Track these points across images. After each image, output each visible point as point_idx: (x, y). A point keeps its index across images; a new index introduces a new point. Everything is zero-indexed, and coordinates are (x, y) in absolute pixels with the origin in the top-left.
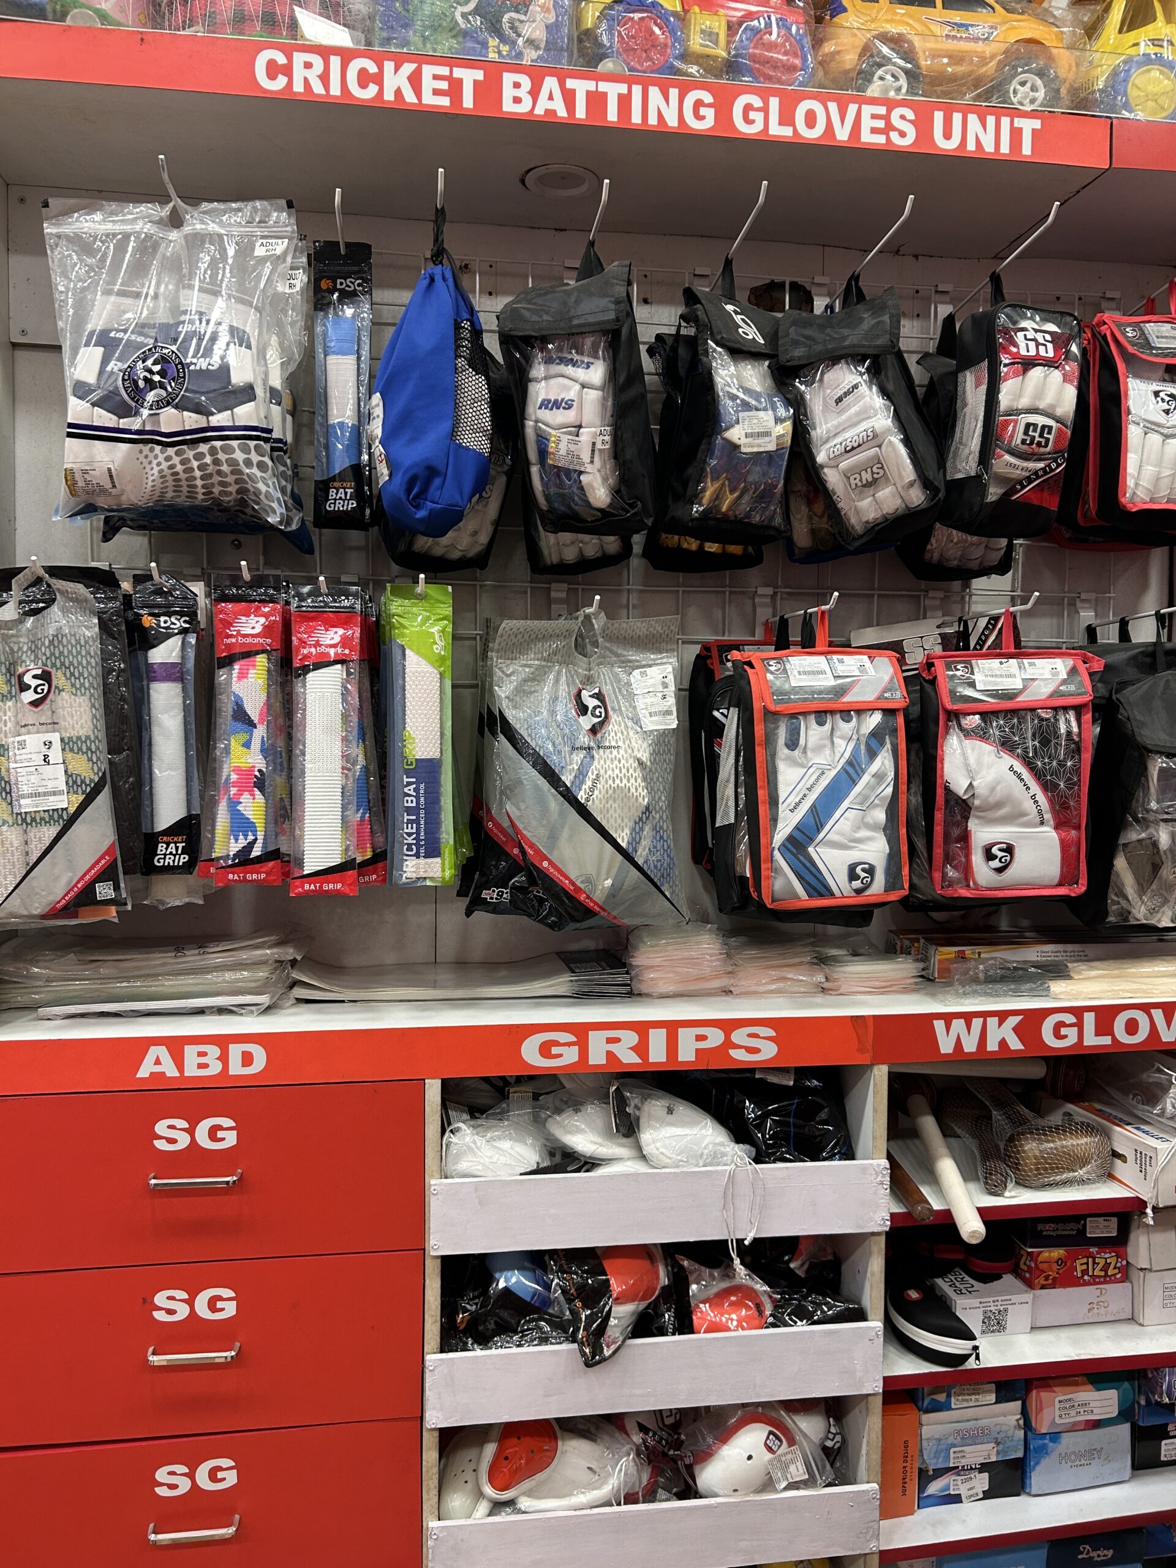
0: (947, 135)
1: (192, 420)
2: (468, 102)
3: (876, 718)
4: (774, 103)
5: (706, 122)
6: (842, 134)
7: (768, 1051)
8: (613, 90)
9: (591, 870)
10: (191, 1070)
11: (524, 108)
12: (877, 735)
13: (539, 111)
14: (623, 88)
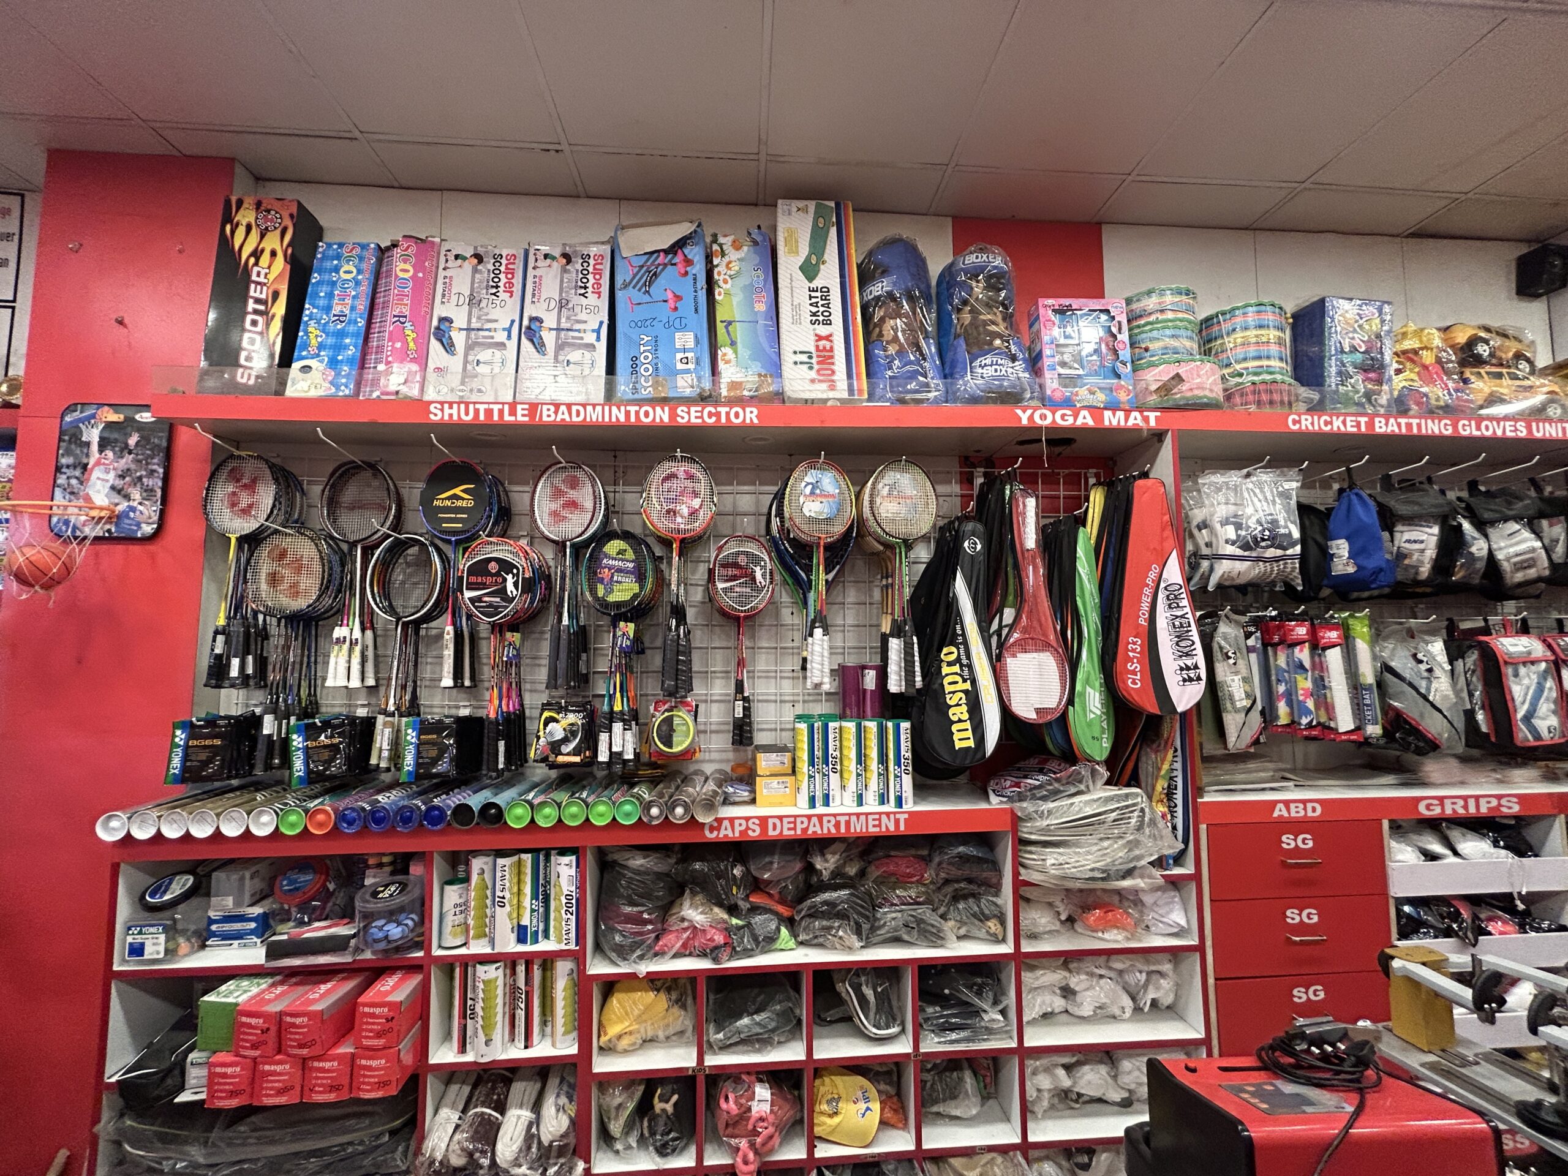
0: (1538, 431)
1: (1279, 552)
2: (1363, 429)
3: (1543, 665)
4: (1473, 423)
5: (1449, 432)
6: (1499, 433)
7: (1516, 809)
8: (1415, 422)
9: (1440, 730)
10: (1293, 814)
11: (1383, 430)
12: (1546, 671)
13: (1389, 431)
14: (1417, 421)
